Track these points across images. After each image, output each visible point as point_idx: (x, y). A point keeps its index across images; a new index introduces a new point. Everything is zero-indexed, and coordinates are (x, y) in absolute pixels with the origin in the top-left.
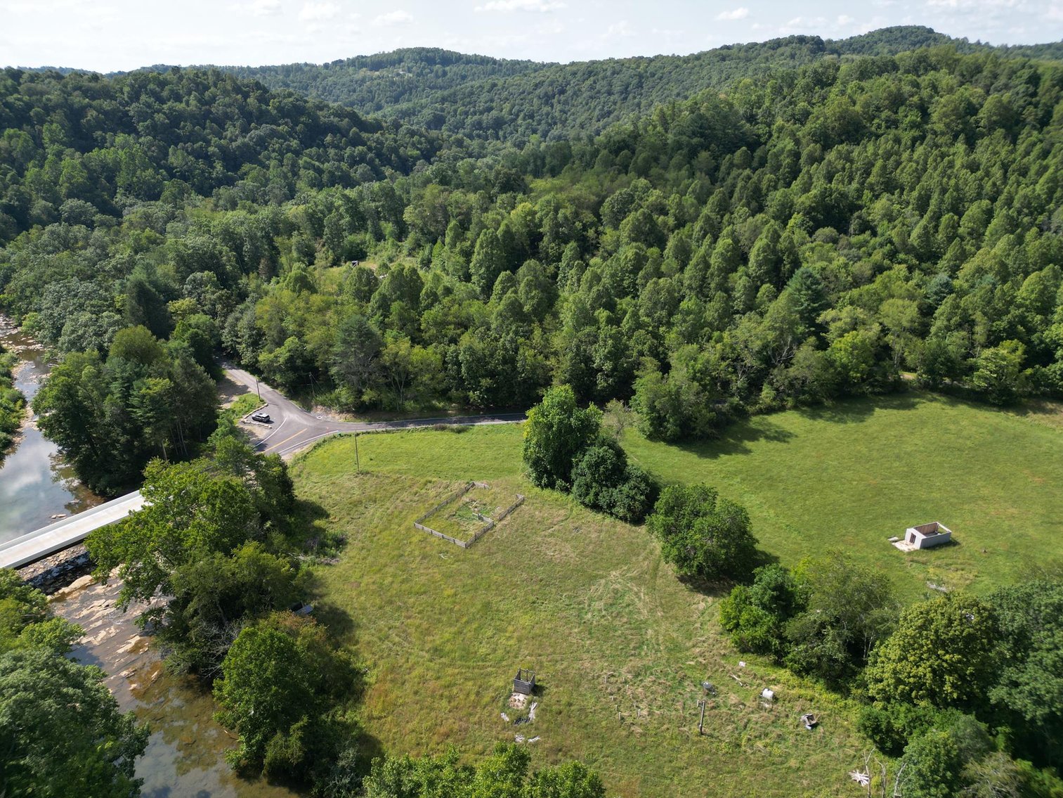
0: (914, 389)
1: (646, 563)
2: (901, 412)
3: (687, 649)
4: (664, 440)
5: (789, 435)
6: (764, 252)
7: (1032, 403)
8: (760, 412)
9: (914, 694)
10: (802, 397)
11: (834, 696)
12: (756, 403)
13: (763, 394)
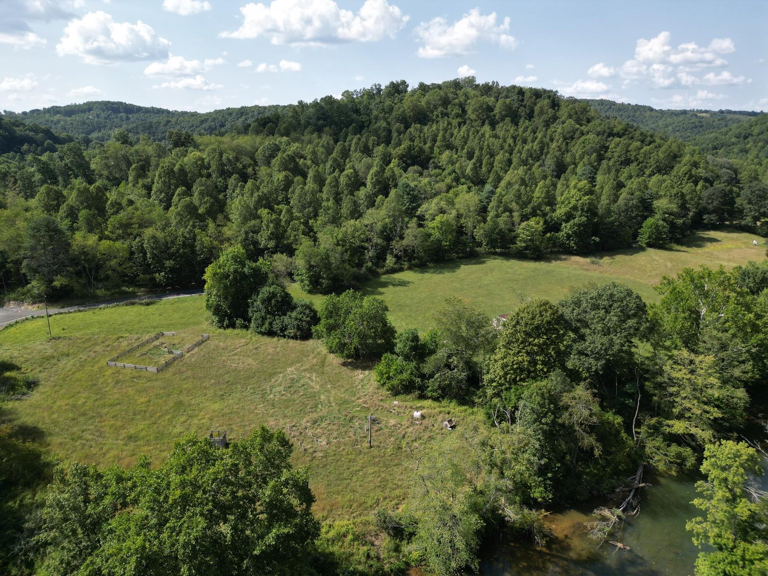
0: (483, 254)
1: (315, 360)
2: (477, 266)
3: (353, 402)
4: (321, 293)
5: (409, 282)
7: (553, 256)
8: (388, 272)
9: (518, 379)
10: (413, 262)
11: (464, 408)
12: (383, 266)
13: (388, 261)
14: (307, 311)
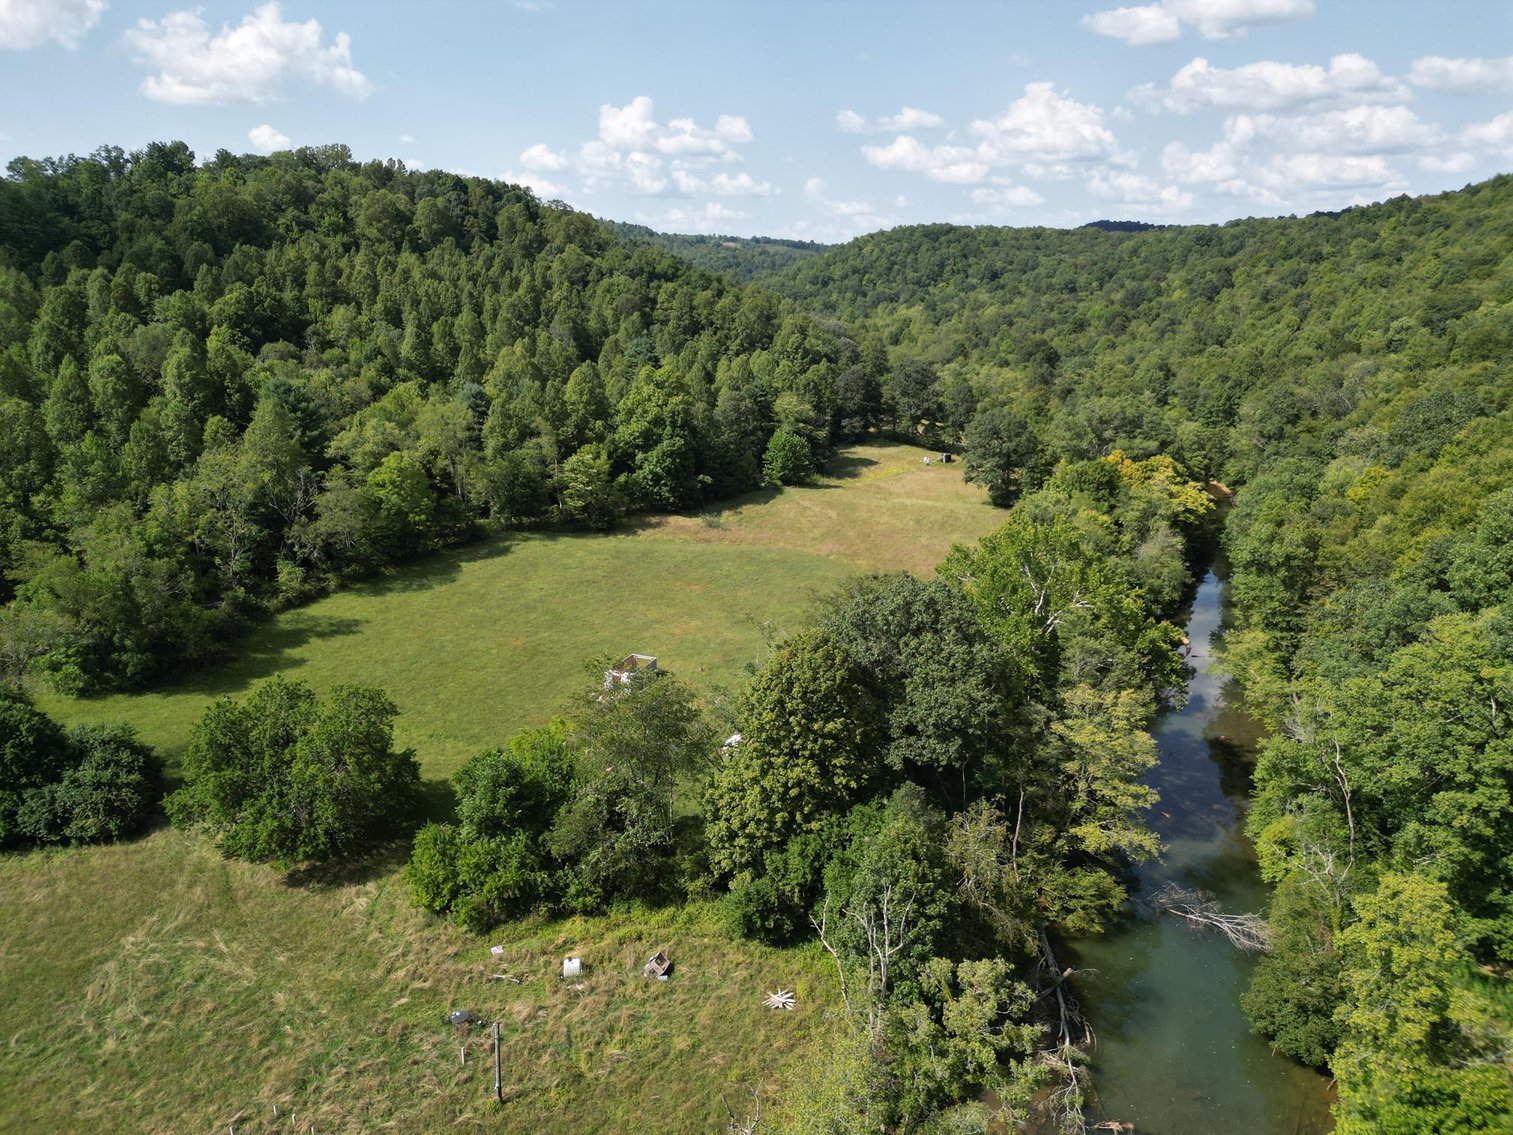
0: (497, 531)
1: (198, 890)
2: (497, 560)
5: (357, 623)
6: (189, 368)
8: (289, 605)
10: (346, 570)
12: (276, 592)
13: (282, 577)
14: (125, 756)
